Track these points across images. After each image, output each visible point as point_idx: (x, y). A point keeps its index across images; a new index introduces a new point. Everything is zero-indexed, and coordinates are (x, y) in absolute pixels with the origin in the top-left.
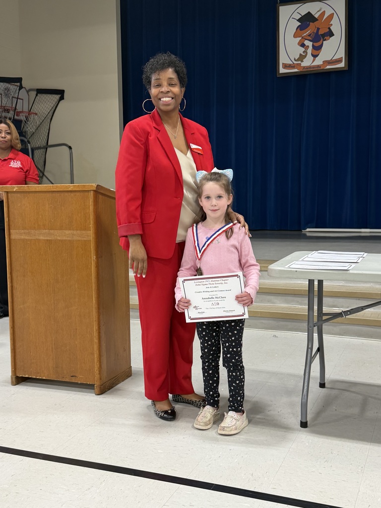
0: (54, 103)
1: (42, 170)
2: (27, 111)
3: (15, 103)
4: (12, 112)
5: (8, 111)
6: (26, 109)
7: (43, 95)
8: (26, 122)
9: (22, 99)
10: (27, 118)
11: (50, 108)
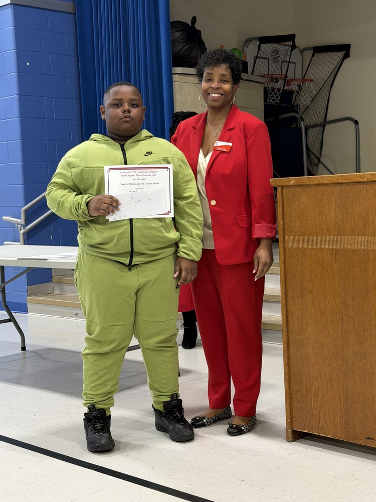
0: (336, 63)
1: (318, 155)
2: (300, 77)
3: (286, 68)
4: (281, 82)
5: (276, 80)
6: (299, 76)
7: (322, 54)
8: (298, 92)
9: (295, 63)
10: (300, 87)
11: (331, 71)
